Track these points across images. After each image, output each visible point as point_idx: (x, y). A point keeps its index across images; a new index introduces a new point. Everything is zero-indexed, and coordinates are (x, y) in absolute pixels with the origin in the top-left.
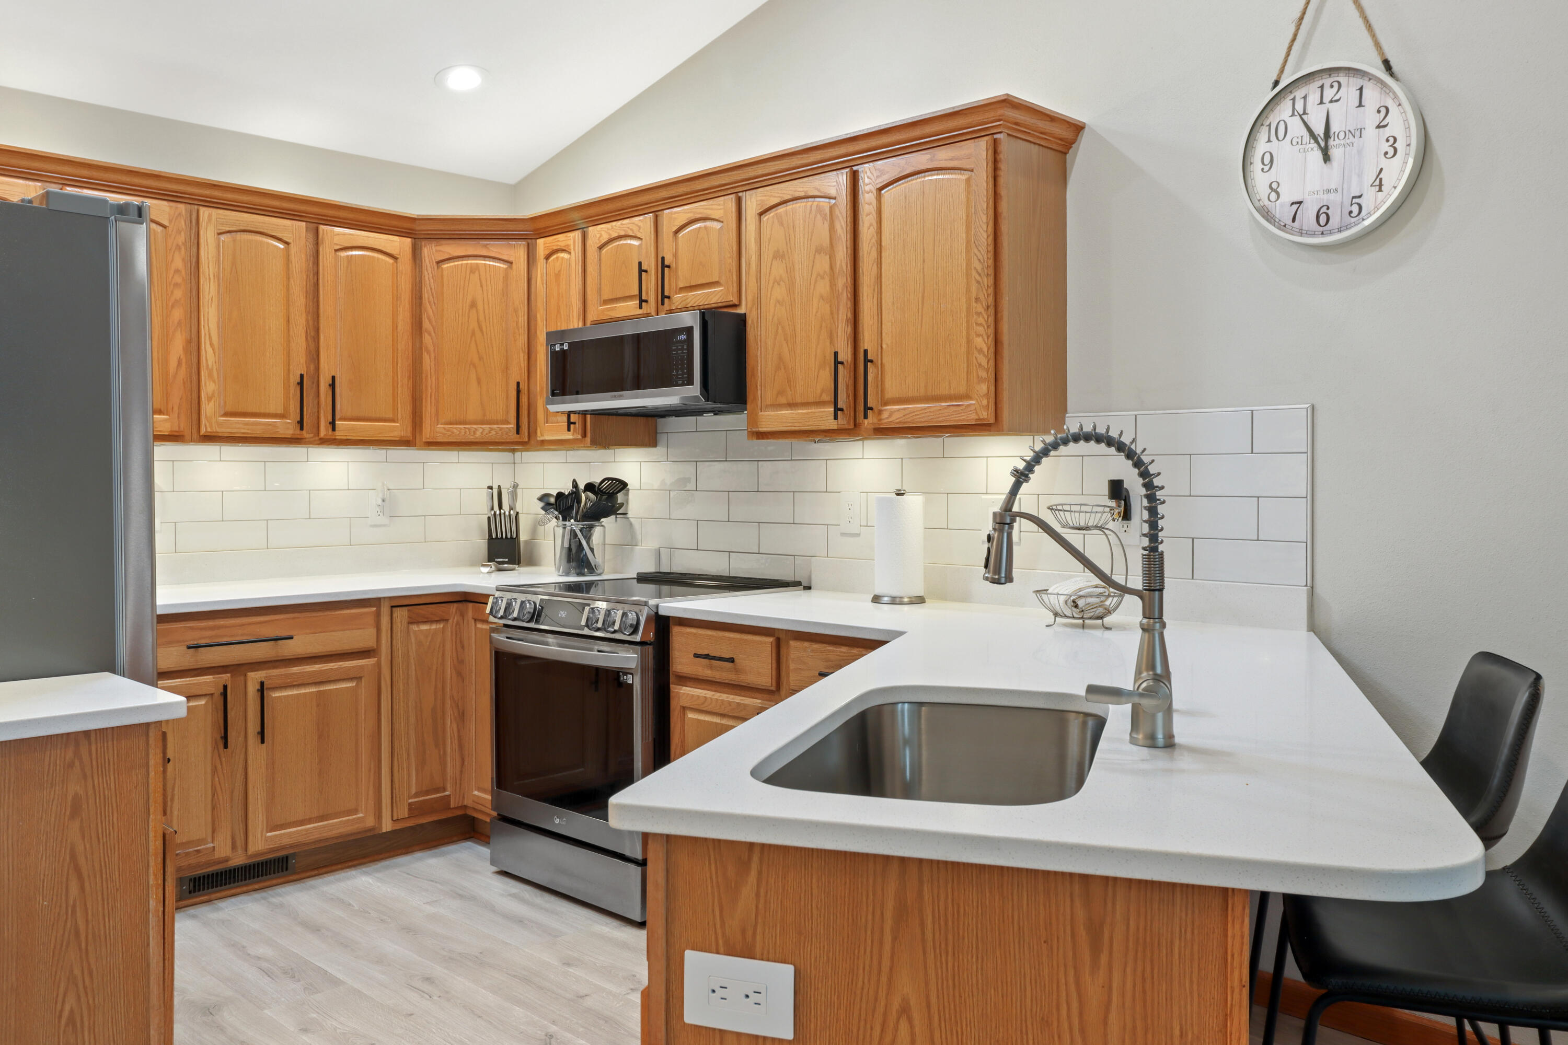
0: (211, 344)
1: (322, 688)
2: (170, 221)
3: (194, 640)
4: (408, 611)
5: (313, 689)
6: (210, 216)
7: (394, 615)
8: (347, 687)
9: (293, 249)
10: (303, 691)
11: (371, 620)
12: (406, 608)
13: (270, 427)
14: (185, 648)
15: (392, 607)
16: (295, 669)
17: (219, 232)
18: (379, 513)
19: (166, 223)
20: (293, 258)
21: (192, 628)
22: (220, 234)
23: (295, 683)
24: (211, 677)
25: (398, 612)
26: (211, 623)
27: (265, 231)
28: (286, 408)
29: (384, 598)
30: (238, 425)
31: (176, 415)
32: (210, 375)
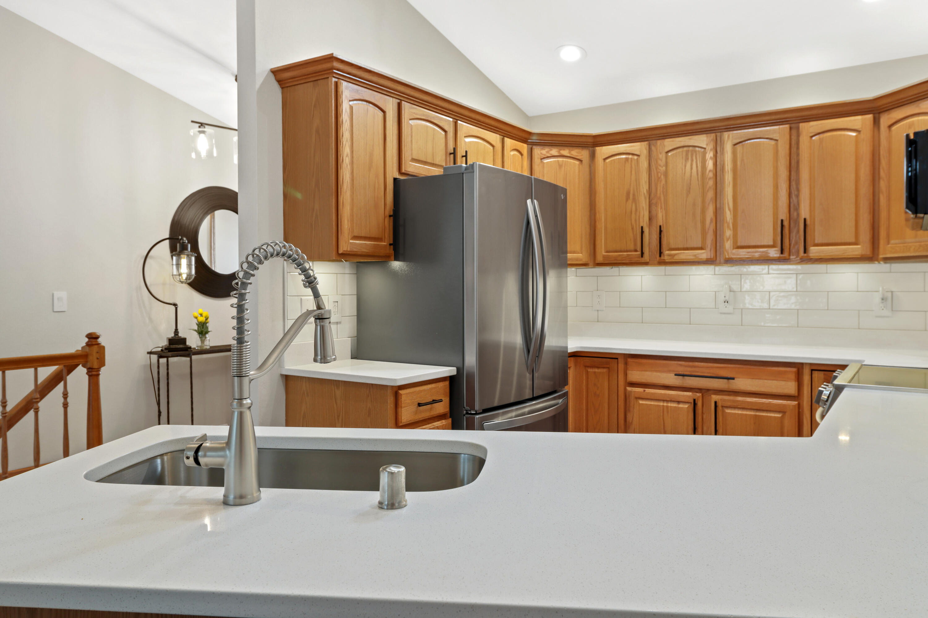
0: (729, 209)
1: (758, 414)
2: (707, 145)
3: (682, 371)
4: (824, 374)
5: (752, 413)
6: (729, 136)
7: (813, 376)
8: (775, 417)
9: (780, 143)
10: (745, 412)
11: (793, 376)
12: (822, 372)
13: (764, 253)
14: (674, 375)
15: (812, 370)
16: (740, 398)
17: (734, 143)
18: (883, 308)
19: (705, 146)
20: (780, 149)
21: (681, 365)
22: (735, 145)
23: (739, 407)
24: (691, 393)
25: (815, 374)
26: (691, 364)
27: (762, 136)
28: (774, 241)
29: (806, 364)
30: (743, 253)
31: (709, 250)
32: (728, 227)
